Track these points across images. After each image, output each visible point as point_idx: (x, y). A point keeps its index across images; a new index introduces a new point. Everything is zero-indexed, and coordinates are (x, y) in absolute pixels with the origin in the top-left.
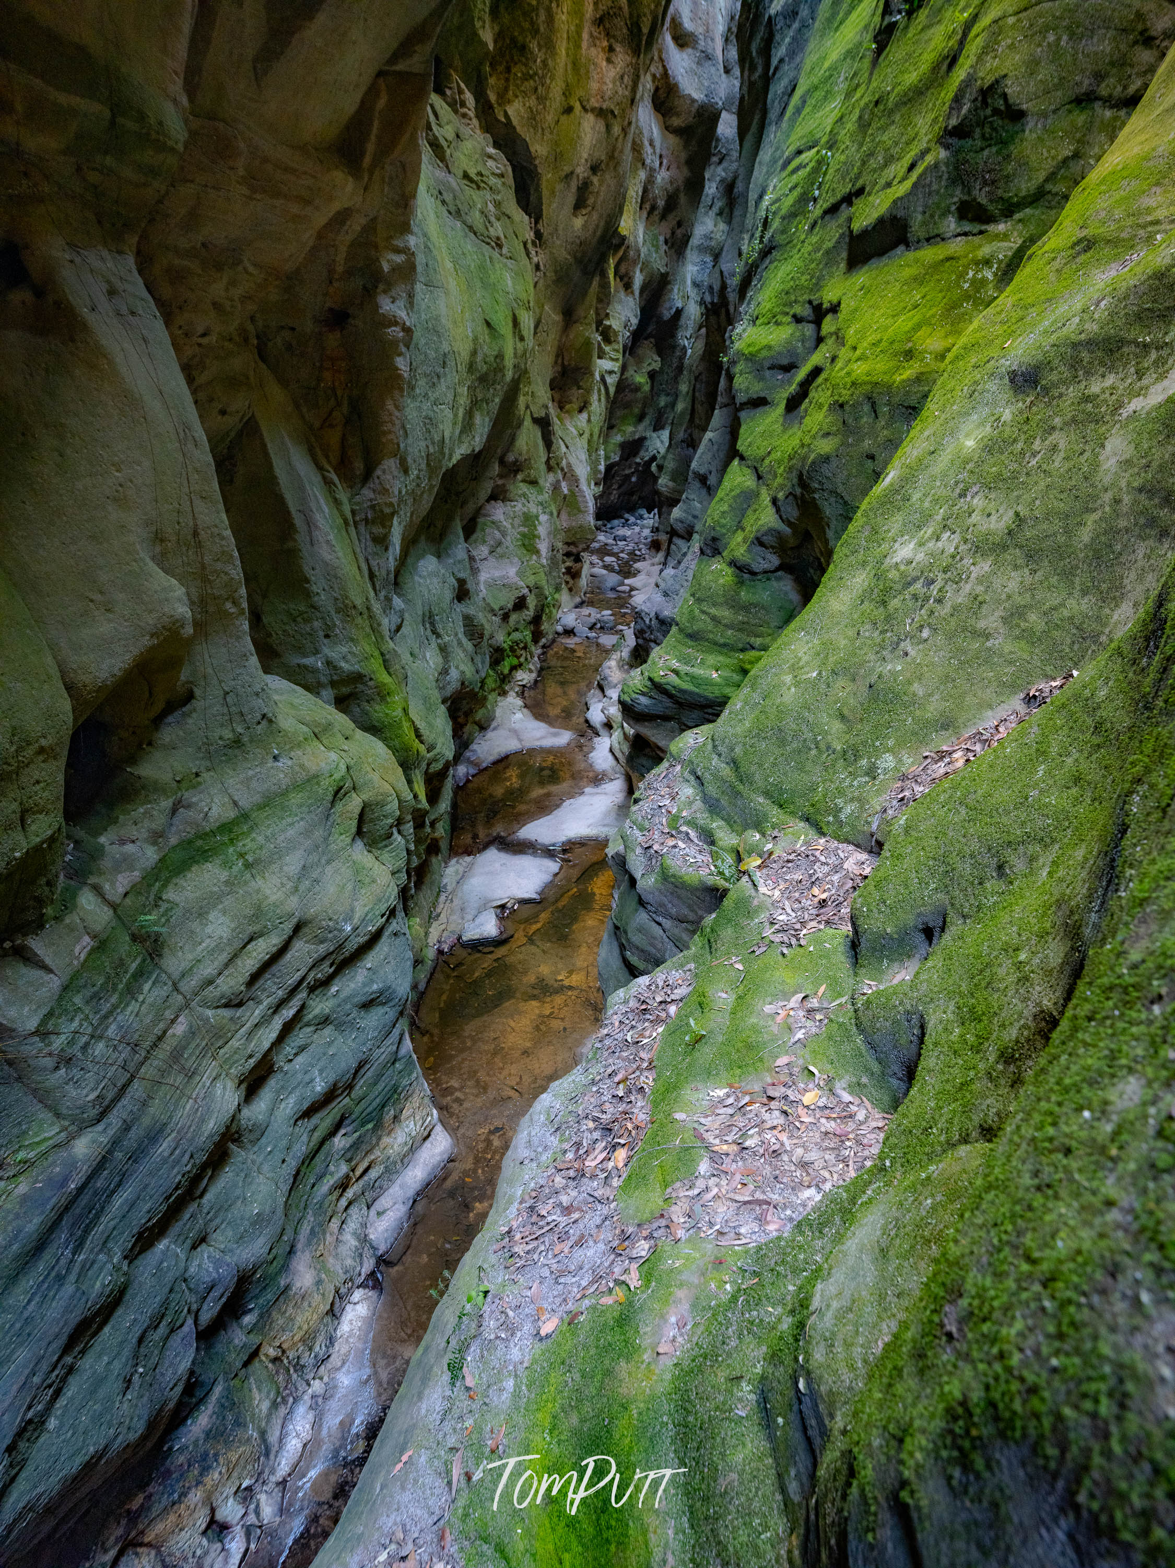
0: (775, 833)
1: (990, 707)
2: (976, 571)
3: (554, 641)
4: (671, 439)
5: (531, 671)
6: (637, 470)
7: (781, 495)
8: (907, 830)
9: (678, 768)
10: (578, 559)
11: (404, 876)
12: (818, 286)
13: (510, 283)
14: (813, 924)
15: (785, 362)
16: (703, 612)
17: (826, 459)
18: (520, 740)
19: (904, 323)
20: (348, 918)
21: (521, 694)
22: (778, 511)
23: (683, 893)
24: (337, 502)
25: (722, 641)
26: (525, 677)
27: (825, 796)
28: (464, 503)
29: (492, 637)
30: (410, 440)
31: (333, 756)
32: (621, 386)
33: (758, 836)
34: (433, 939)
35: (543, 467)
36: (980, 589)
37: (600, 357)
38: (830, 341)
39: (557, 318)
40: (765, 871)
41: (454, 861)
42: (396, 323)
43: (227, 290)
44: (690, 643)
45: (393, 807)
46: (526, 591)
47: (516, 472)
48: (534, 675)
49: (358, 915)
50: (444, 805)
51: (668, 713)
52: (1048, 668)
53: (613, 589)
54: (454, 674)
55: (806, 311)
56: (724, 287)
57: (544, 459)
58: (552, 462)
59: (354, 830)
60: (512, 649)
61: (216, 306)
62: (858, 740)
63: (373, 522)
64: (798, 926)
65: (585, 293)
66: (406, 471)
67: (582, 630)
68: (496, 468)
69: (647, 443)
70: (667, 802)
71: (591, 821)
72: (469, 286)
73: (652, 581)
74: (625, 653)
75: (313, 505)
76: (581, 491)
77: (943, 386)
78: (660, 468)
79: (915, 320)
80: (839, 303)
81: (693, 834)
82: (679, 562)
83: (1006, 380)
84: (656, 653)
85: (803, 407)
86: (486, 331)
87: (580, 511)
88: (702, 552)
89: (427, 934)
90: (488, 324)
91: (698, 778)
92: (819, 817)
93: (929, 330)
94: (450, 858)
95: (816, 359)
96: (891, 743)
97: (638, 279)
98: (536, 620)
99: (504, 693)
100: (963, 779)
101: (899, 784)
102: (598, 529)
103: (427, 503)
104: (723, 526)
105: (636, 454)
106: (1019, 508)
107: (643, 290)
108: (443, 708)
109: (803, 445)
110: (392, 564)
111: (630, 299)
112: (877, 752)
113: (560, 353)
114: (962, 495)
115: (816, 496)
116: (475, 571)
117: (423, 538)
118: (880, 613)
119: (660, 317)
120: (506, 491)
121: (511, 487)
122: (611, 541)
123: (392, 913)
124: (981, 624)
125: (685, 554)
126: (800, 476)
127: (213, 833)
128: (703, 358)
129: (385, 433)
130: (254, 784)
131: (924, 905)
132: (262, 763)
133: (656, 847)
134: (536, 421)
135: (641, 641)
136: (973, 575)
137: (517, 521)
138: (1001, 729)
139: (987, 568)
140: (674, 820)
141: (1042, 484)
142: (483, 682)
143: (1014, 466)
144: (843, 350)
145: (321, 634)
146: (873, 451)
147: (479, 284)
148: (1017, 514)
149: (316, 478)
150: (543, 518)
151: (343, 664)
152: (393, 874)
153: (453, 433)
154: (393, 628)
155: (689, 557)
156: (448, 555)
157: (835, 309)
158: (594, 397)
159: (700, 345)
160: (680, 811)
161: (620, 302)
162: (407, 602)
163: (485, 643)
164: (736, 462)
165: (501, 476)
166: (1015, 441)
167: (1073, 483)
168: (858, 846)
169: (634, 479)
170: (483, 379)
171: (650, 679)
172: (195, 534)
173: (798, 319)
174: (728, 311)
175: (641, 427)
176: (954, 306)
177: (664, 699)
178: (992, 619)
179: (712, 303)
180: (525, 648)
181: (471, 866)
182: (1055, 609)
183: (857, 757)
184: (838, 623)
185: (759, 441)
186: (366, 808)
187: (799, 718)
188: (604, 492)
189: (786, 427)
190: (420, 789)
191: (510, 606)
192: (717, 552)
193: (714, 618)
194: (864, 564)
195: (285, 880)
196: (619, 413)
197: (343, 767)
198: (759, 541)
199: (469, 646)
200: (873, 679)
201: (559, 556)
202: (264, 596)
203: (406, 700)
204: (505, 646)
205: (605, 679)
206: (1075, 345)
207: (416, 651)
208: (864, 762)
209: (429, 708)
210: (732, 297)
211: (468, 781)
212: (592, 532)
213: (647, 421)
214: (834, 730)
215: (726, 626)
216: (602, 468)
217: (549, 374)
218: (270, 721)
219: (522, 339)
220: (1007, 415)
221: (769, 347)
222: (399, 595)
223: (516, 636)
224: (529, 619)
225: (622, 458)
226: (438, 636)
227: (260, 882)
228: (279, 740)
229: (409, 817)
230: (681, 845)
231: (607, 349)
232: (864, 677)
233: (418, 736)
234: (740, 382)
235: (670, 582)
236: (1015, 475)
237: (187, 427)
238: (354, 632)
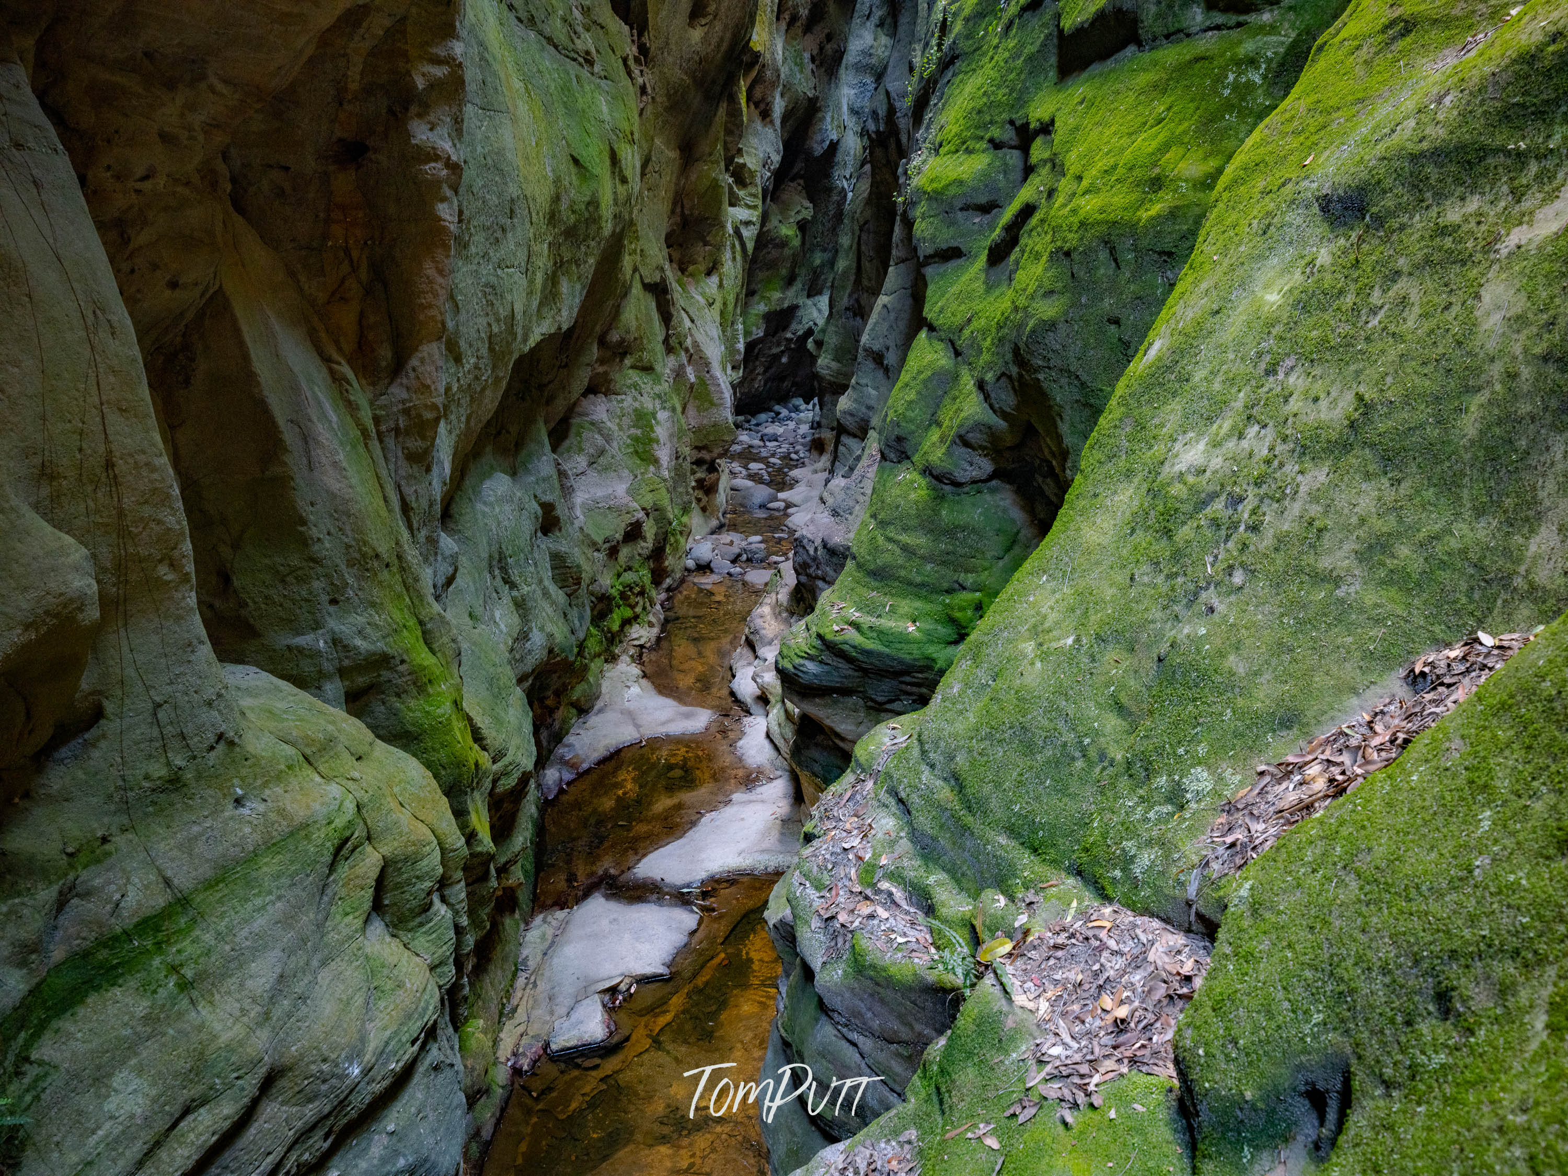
0: (1030, 897)
1: (1354, 691)
2: (1306, 484)
3: (683, 581)
4: (831, 306)
5: (651, 625)
6: (788, 349)
7: (989, 377)
8: (1256, 908)
9: (870, 784)
10: (712, 468)
11: (450, 970)
12: (1021, 99)
13: (605, 108)
14: (1109, 1064)
15: (983, 200)
16: (890, 540)
17: (1051, 326)
18: (637, 726)
19: (1147, 143)
20: (356, 1054)
21: (638, 659)
22: (987, 398)
23: (888, 994)
24: (351, 407)
25: (919, 579)
26: (642, 634)
27: (1105, 836)
28: (550, 401)
29: (594, 581)
30: (463, 317)
31: (334, 790)
32: (762, 240)
33: (1002, 901)
34: (505, 1051)
35: (660, 348)
36: (1315, 510)
37: (732, 205)
38: (1045, 171)
39: (673, 154)
40: (1019, 963)
41: (539, 919)
42: (437, 158)
43: (182, 115)
44: (874, 584)
45: (432, 862)
46: (641, 515)
47: (624, 355)
48: (655, 631)
49: (373, 1044)
50: (522, 838)
51: (847, 683)
52: (1437, 629)
53: (762, 506)
54: (537, 639)
55: (1008, 135)
56: (891, 110)
57: (661, 338)
58: (673, 341)
59: (367, 905)
60: (623, 595)
61: (166, 138)
62: (1149, 745)
63: (408, 432)
64: (1084, 1069)
65: (708, 122)
66: (458, 360)
67: (723, 565)
68: (595, 351)
69: (800, 313)
70: (856, 842)
71: (743, 845)
72: (547, 111)
73: (816, 493)
74: (783, 596)
75: (313, 413)
76: (714, 378)
77: (1220, 220)
78: (819, 344)
79: (1161, 138)
80: (1052, 122)
81: (898, 894)
82: (852, 469)
83: (1316, 209)
84: (826, 597)
85: (1012, 257)
86: (573, 170)
87: (712, 404)
88: (884, 457)
89: (496, 1042)
90: (576, 161)
91: (901, 801)
92: (1099, 871)
93: (1181, 151)
94: (532, 914)
95: (1026, 194)
96: (1202, 750)
97: (779, 106)
98: (658, 553)
99: (612, 659)
100: (1342, 823)
101: (1223, 819)
102: (737, 426)
103: (491, 402)
104: (912, 421)
105: (785, 328)
106: (1362, 389)
107: (785, 118)
108: (519, 692)
109: (1016, 309)
110: (437, 491)
111: (769, 131)
112: (1183, 765)
113: (678, 200)
114: (1271, 371)
115: (1041, 377)
116: (567, 491)
117: (489, 449)
118: (1162, 548)
119: (809, 153)
120: (609, 381)
121: (617, 376)
122: (757, 442)
123: (431, 1033)
124: (1325, 563)
125: (858, 458)
126: (1016, 351)
127: (127, 935)
128: (868, 202)
129: (423, 307)
130: (200, 847)
131: (1305, 1051)
132: (215, 813)
133: (843, 918)
134: (648, 287)
135: (803, 579)
136: (1303, 489)
137: (626, 421)
138: (1379, 728)
139: (1322, 478)
140: (869, 871)
141: (1392, 354)
142: (581, 646)
143: (1344, 329)
144: (1063, 181)
145: (325, 598)
146: (1117, 313)
147: (561, 111)
148: (1360, 398)
149: (320, 374)
150: (662, 415)
151: (358, 642)
152: (432, 968)
153: (527, 306)
154: (441, 580)
155: (864, 462)
156: (528, 471)
157: (1047, 128)
158: (727, 255)
159: (865, 187)
160: (876, 856)
161: (756, 134)
162: (465, 541)
163: (583, 591)
164: (923, 334)
165: (602, 361)
166: (1341, 292)
167: (1441, 350)
168: (1166, 920)
169: (784, 360)
170: (570, 233)
171: (820, 636)
172: (109, 465)
173: (996, 145)
174: (898, 142)
175: (791, 293)
176: (1212, 118)
177: (843, 665)
178: (1340, 554)
179: (878, 132)
180: (642, 593)
181: (564, 926)
182: (1436, 537)
183: (1149, 772)
184: (1098, 563)
185: (954, 306)
186: (387, 866)
187: (1052, 710)
188: (744, 378)
189: (990, 287)
190: (480, 821)
191: (619, 536)
192: (904, 456)
193: (905, 548)
194: (1129, 474)
195: (247, 1004)
196: (760, 275)
197: (350, 807)
198: (963, 441)
199: (559, 595)
200: (1164, 648)
201: (687, 465)
202: (236, 546)
203: (458, 689)
204: (614, 592)
205: (755, 632)
206: (1414, 158)
207: (479, 611)
208: (1162, 780)
209: (497, 694)
210: (904, 123)
211: (561, 791)
212: (730, 432)
213: (798, 285)
214: (1108, 729)
215: (922, 558)
216: (741, 346)
217: (664, 227)
218: (231, 744)
219: (624, 181)
220: (1324, 257)
221: (960, 182)
222: (451, 532)
223: (629, 577)
224: (646, 552)
225: (767, 334)
226: (513, 586)
227: (204, 1010)
228: (244, 772)
229: (459, 874)
230: (882, 913)
231: (741, 193)
232: (1148, 647)
233: (478, 737)
234: (921, 228)
235: (841, 496)
236: (1348, 342)
237: (99, 308)
238: (377, 594)
